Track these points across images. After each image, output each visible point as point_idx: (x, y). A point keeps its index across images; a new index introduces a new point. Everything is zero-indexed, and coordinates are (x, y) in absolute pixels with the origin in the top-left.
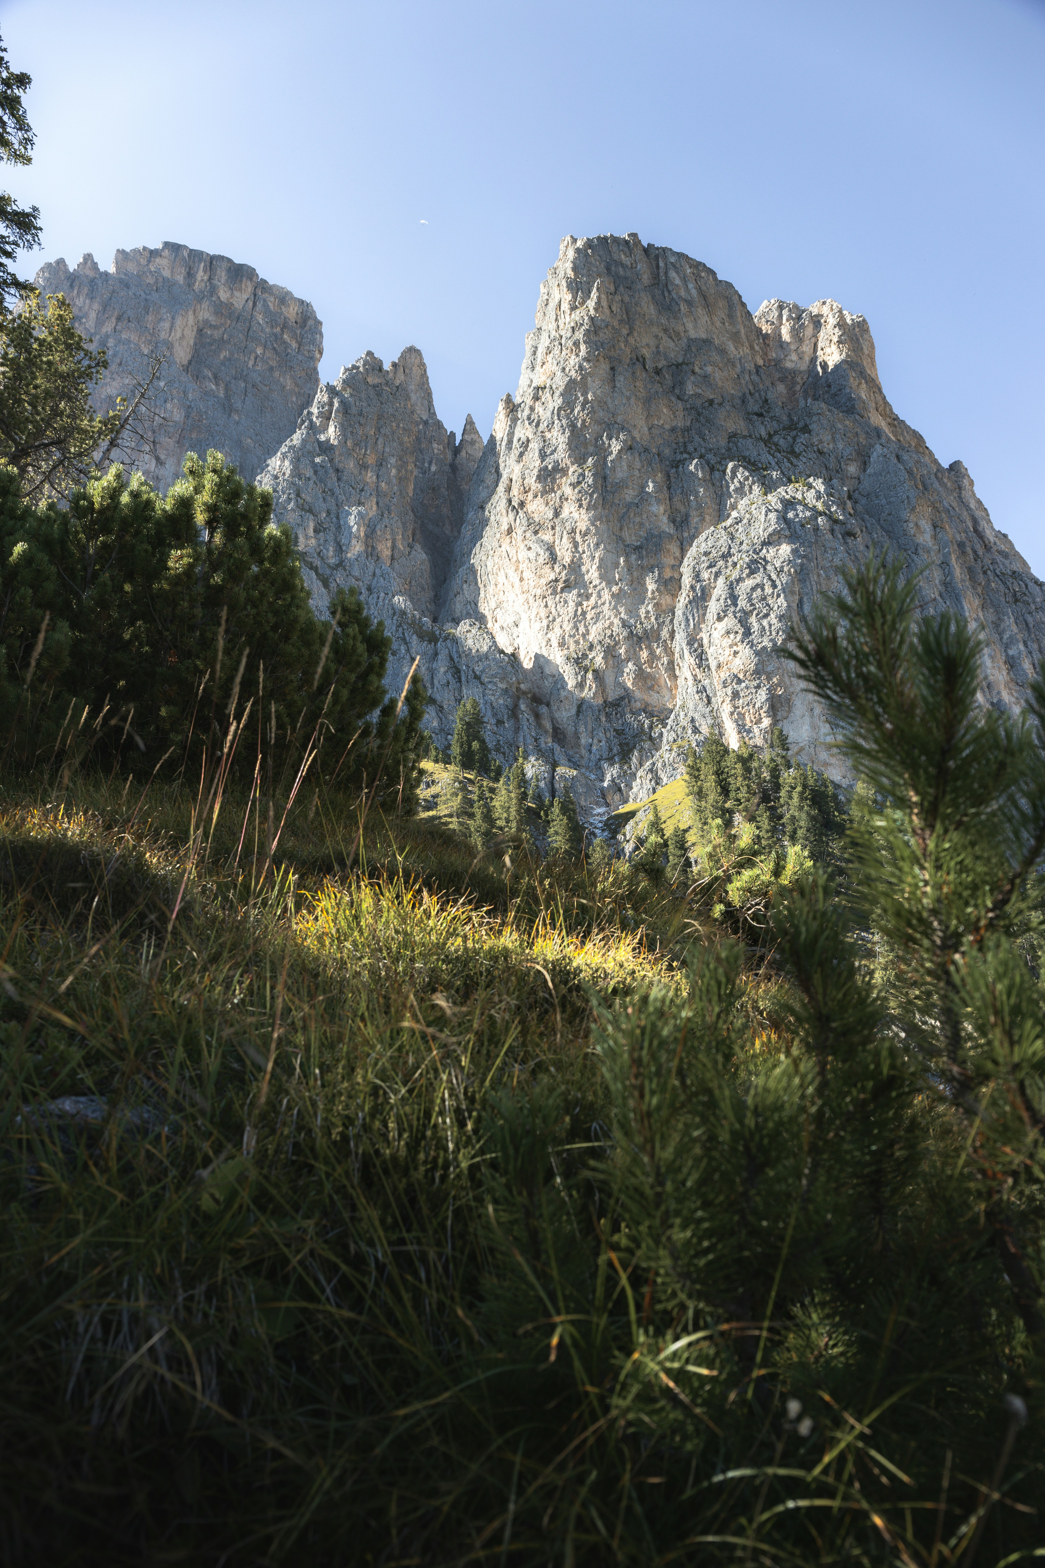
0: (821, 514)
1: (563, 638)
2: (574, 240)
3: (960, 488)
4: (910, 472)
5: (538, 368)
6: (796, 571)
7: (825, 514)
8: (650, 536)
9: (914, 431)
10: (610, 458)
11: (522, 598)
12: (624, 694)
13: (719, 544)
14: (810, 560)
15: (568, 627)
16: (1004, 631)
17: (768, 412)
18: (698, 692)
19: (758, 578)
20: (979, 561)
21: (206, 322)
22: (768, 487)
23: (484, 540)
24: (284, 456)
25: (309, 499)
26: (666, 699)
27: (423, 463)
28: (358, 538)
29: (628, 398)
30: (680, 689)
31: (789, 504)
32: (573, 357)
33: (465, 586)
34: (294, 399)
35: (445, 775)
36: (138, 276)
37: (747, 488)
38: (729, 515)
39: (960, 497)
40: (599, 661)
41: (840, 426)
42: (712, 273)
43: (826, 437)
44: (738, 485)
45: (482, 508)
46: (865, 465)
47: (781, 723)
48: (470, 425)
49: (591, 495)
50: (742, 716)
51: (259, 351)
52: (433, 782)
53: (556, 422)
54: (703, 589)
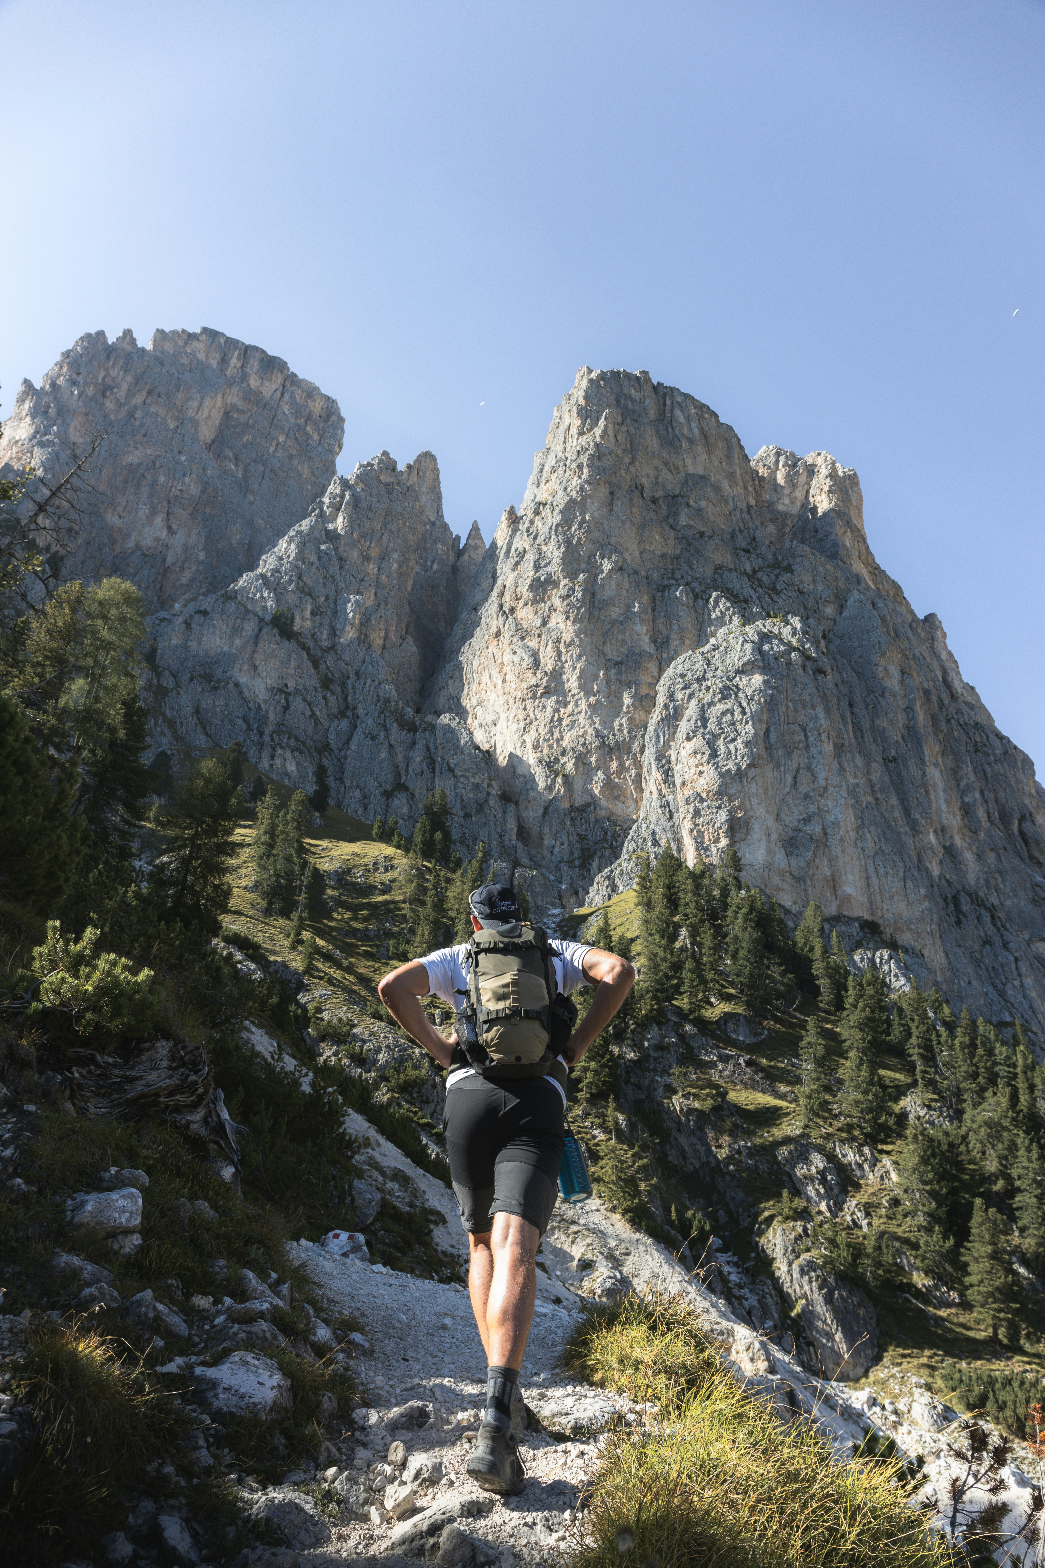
0: (794, 649)
1: (538, 741)
2: (590, 371)
3: (933, 639)
4: (883, 619)
5: (542, 485)
6: (765, 701)
7: (799, 649)
8: (631, 653)
9: (893, 582)
10: (600, 576)
11: (502, 699)
12: (590, 800)
13: (695, 668)
14: (780, 692)
15: (543, 731)
16: (961, 778)
17: (755, 549)
18: (661, 806)
19: (729, 704)
20: (944, 710)
21: (234, 406)
22: (747, 620)
23: (473, 640)
24: (291, 540)
25: (310, 583)
26: (631, 810)
27: (426, 561)
28: (352, 625)
29: (624, 523)
30: (644, 802)
31: (765, 637)
32: (576, 478)
33: (450, 682)
34: (309, 487)
35: (405, 861)
36: (174, 355)
37: (727, 618)
38: (708, 642)
39: (932, 647)
40: (570, 767)
41: (821, 569)
42: (715, 415)
43: (807, 578)
44: (719, 614)
45: (476, 610)
46: (841, 608)
47: (738, 845)
48: (475, 530)
49: (579, 609)
50: (701, 834)
51: (281, 439)
52: (392, 866)
53: (553, 537)
54: (676, 709)
